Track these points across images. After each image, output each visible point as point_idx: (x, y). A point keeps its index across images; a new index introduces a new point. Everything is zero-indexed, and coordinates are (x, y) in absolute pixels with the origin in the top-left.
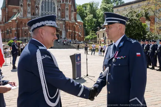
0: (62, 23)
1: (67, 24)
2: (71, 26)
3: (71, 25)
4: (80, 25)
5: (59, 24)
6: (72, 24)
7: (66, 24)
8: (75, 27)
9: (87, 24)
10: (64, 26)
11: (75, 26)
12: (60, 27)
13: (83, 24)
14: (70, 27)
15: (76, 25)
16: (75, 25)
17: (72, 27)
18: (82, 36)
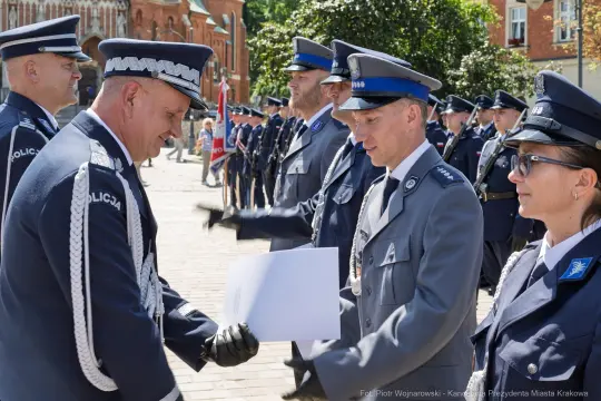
0: (112, 6)
1: (139, 12)
2: (160, 22)
3: (161, 18)
4: (226, 17)
5: (95, 13)
6: (165, 9)
7: (134, 12)
8: (184, 27)
9: (271, 11)
10: (121, 21)
11: (188, 23)
12: (101, 28)
13: (240, 12)
14: (155, 25)
15: (190, 13)
16: (185, 17)
17: (167, 26)
18: (237, 78)
